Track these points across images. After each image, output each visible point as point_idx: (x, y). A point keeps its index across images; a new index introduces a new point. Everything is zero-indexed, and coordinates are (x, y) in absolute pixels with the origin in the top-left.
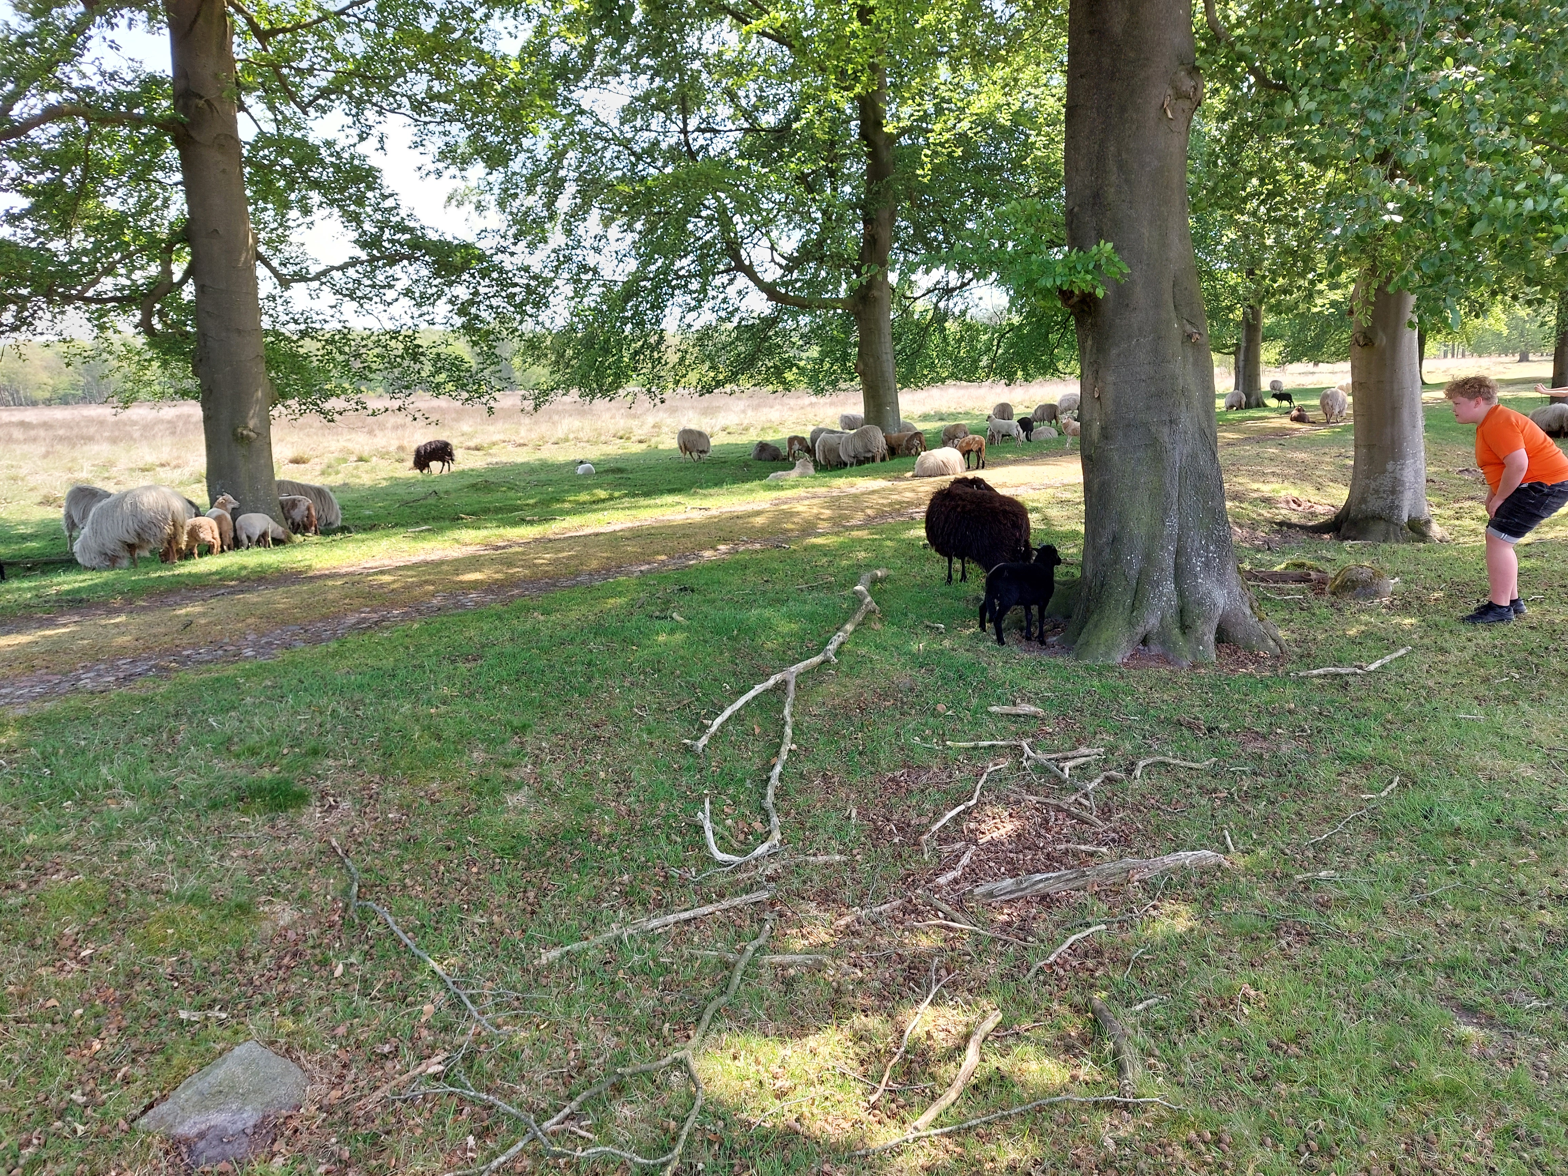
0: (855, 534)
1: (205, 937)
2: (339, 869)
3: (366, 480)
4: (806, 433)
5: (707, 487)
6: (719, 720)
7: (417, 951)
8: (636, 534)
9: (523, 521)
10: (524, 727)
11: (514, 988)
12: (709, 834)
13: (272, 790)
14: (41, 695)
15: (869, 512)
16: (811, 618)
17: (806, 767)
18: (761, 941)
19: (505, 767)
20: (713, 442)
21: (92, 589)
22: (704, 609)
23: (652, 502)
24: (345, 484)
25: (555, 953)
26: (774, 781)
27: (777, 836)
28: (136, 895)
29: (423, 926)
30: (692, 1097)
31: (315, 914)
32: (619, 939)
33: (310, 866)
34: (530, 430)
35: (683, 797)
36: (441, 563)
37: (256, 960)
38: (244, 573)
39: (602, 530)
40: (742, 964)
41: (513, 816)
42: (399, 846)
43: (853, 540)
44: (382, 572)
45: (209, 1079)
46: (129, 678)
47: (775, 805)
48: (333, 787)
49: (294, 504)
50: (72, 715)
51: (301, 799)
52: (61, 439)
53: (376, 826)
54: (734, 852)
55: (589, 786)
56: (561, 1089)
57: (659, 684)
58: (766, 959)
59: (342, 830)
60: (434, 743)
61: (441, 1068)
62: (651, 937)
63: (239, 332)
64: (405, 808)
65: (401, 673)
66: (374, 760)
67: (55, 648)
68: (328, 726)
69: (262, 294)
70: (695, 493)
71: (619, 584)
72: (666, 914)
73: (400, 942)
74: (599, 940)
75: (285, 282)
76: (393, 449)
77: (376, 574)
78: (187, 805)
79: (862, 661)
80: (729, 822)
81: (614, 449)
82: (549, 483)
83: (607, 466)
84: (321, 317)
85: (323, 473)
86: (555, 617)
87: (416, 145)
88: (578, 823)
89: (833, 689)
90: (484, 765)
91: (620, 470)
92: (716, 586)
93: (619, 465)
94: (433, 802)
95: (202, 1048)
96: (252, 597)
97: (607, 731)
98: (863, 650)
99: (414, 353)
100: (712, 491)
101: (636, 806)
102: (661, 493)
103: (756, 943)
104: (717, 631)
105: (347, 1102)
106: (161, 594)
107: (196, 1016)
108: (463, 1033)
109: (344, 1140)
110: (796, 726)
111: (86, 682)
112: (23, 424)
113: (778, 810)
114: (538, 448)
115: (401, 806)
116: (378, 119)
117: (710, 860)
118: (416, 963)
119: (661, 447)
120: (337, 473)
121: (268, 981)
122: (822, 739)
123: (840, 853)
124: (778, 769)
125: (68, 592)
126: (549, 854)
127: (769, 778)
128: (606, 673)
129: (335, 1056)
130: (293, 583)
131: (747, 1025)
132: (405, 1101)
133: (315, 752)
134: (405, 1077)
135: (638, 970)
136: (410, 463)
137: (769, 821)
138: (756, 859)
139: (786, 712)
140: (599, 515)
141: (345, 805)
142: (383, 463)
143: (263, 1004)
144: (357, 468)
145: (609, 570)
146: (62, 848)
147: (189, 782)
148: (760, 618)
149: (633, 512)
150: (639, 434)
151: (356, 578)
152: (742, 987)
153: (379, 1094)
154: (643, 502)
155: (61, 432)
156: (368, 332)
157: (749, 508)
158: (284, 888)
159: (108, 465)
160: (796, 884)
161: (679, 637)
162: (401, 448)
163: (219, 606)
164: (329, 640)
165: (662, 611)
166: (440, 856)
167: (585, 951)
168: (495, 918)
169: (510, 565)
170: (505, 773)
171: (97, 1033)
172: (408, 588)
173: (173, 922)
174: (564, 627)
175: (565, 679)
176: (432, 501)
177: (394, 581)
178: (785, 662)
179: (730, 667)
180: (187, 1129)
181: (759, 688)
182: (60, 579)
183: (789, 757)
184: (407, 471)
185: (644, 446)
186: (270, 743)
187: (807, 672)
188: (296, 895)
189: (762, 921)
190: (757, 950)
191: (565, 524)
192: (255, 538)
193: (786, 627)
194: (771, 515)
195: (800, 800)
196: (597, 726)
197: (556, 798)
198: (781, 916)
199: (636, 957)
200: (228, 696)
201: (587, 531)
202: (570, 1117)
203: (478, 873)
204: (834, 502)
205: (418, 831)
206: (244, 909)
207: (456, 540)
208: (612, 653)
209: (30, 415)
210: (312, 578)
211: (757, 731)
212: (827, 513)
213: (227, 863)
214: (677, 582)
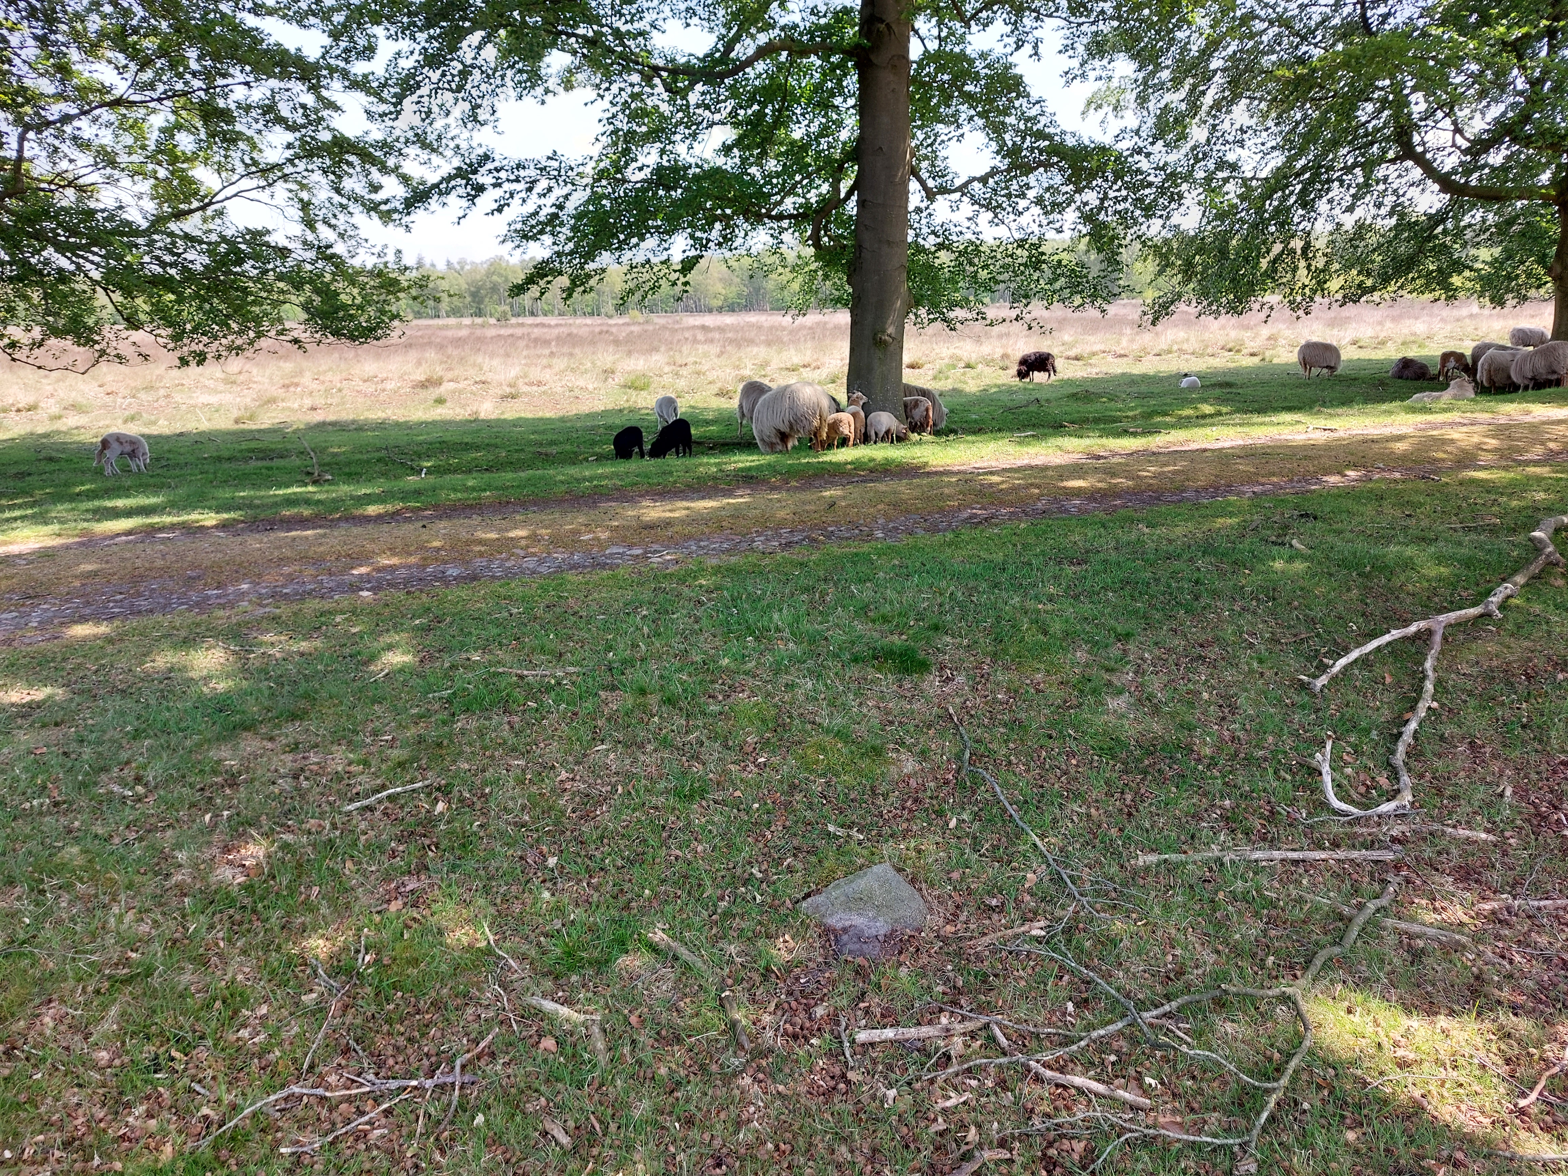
0: (1531, 470)
1: (847, 768)
2: (954, 735)
3: (972, 386)
4: (1467, 348)
5: (1332, 406)
6: (1343, 662)
7: (1021, 824)
8: (1249, 453)
9: (1125, 433)
10: (1128, 635)
11: (1111, 879)
12: (1327, 779)
13: (901, 655)
14: (728, 550)
15: (1552, 445)
16: (1468, 563)
17: (1448, 730)
18: (1384, 901)
19: (1107, 670)
20: (1344, 356)
21: (759, 468)
22: (1329, 539)
23: (1267, 419)
24: (954, 390)
25: (1153, 858)
26: (1407, 737)
27: (1407, 797)
28: (797, 721)
29: (1026, 802)
30: (1301, 1038)
31: (933, 769)
32: (1219, 861)
33: (929, 727)
34: (1132, 341)
35: (1295, 734)
36: (1045, 468)
37: (886, 797)
38: (872, 464)
39: (1209, 446)
40: (1361, 920)
41: (1112, 718)
42: (1005, 725)
43: (1528, 478)
44: (992, 473)
45: (853, 885)
46: (789, 544)
47: (1406, 764)
48: (951, 661)
49: (916, 404)
50: (751, 569)
51: (923, 667)
52: (731, 341)
53: (986, 703)
54: (1352, 802)
55: (1191, 705)
56: (1159, 988)
57: (1273, 613)
58: (1390, 922)
59: (957, 700)
60: (1041, 637)
61: (1043, 933)
62: (1255, 867)
63: (889, 243)
64: (1013, 692)
65: (1011, 569)
66: (985, 642)
67: (737, 513)
68: (947, 607)
69: (911, 208)
70: (1319, 412)
71: (1229, 504)
72: (1271, 848)
73: (1005, 810)
74: (1198, 857)
75: (931, 195)
76: (997, 356)
77: (986, 474)
78: (836, 656)
79: (1536, 620)
80: (1348, 771)
81: (1221, 362)
82: (1151, 395)
83: (1213, 380)
84: (959, 229)
85: (935, 378)
86: (1162, 531)
87: (1066, 49)
88: (1178, 738)
89: (1491, 647)
90: (1087, 665)
91: (1229, 385)
92: (1344, 516)
93: (1227, 379)
94: (1038, 691)
95: (847, 859)
96: (881, 487)
97: (1213, 653)
98: (1537, 608)
99: (1036, 262)
100: (1340, 411)
101: (1241, 734)
102: (1277, 410)
103: (1378, 903)
104: (1343, 563)
105: (961, 939)
106: (809, 477)
107: (841, 832)
108: (1063, 907)
109: (958, 970)
110: (1439, 683)
111: (758, 544)
112: (704, 328)
113: (1409, 770)
114: (1139, 359)
115: (1008, 690)
116: (1035, 25)
117: (1324, 805)
118: (1019, 833)
119: (1275, 361)
120: (947, 378)
121: (894, 817)
122: (1472, 702)
123: (1488, 831)
124: (1413, 725)
125: (742, 470)
126: (1146, 762)
127: (1400, 734)
128: (1215, 594)
129: (950, 896)
130: (914, 477)
131: (1364, 983)
132: (1011, 953)
133: (936, 628)
134: (1009, 932)
135: (1240, 896)
136: (1014, 370)
137: (1398, 780)
138: (1379, 816)
139: (1428, 665)
140: (1207, 431)
141: (960, 679)
142: (988, 370)
143: (891, 836)
144: (964, 374)
145: (1217, 489)
146: (746, 673)
147: (838, 636)
148: (1399, 556)
149: (1246, 429)
150: (1252, 345)
151: (969, 476)
152: (1359, 944)
153: (987, 940)
154: (1256, 418)
155: (730, 335)
156: (998, 242)
157: (1387, 431)
158: (909, 741)
159: (765, 365)
160: (1428, 852)
161: (1299, 566)
162: (1005, 356)
163: (855, 492)
164: (945, 530)
165: (1278, 536)
166: (1042, 742)
167: (1184, 864)
168: (1093, 810)
169: (1114, 475)
170: (1107, 676)
171: (768, 825)
172: (1015, 489)
173: (824, 750)
174: (1170, 541)
175: (1171, 594)
176: (1033, 408)
177: (1003, 482)
178: (1429, 609)
179: (1360, 607)
180: (835, 921)
181: (1396, 634)
182: (736, 458)
183: (1428, 716)
184: (1009, 378)
185: (1256, 360)
186: (900, 614)
187: (1458, 625)
188: (917, 749)
189: (1384, 882)
190: (1378, 911)
191: (1169, 438)
192: (881, 435)
193: (1433, 571)
194: (1415, 440)
195: (1439, 764)
196: (1202, 646)
197: (1156, 710)
198: (1408, 882)
199: (1239, 883)
200: (864, 568)
201: (1194, 446)
202: (1167, 1015)
203: (1077, 766)
204: (1500, 431)
205: (1023, 715)
206: (877, 752)
207: (1060, 448)
208: (1222, 574)
209: (708, 320)
210: (929, 474)
211: (1388, 680)
212: (1493, 443)
213: (865, 710)
214: (1297, 507)
